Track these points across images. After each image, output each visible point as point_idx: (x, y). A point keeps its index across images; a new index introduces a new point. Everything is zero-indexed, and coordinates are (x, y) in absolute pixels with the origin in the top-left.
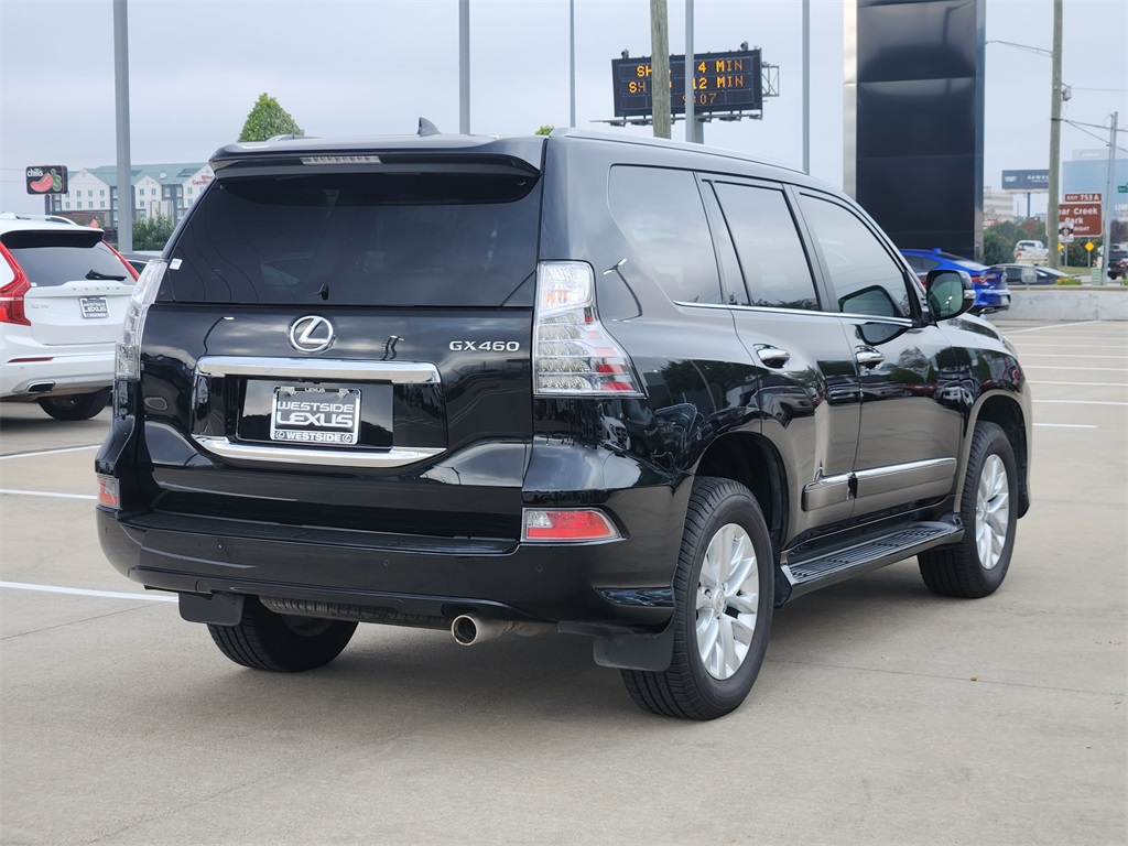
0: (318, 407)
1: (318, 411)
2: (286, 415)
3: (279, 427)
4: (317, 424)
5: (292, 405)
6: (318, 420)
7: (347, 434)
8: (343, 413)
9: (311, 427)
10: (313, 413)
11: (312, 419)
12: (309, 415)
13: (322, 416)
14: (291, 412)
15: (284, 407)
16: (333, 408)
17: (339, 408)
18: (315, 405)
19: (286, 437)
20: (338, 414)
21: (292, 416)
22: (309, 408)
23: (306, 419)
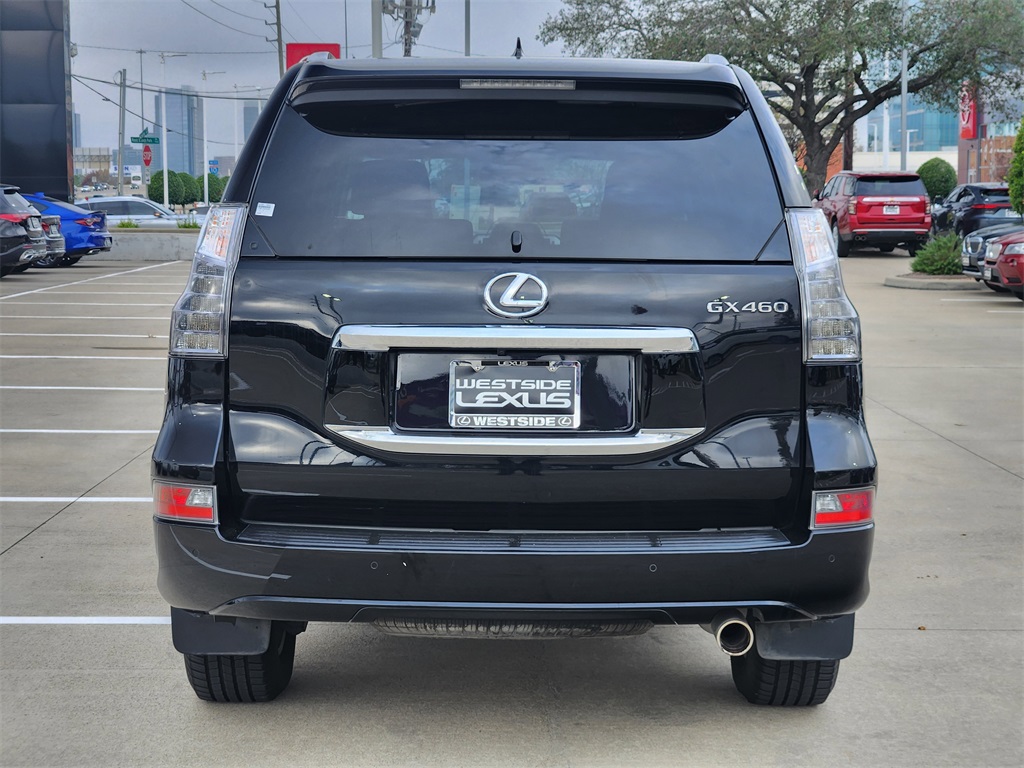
0: (518, 385)
1: (519, 389)
2: (470, 395)
3: (461, 411)
4: (517, 405)
5: (477, 384)
6: (520, 400)
7: (565, 417)
8: (555, 390)
9: (510, 409)
10: (512, 393)
11: (511, 400)
12: (504, 395)
13: (526, 396)
14: (477, 391)
15: (466, 386)
16: (540, 384)
17: (550, 385)
18: (514, 382)
19: (473, 422)
20: (548, 393)
21: (480, 397)
22: (504, 386)
23: (501, 400)
